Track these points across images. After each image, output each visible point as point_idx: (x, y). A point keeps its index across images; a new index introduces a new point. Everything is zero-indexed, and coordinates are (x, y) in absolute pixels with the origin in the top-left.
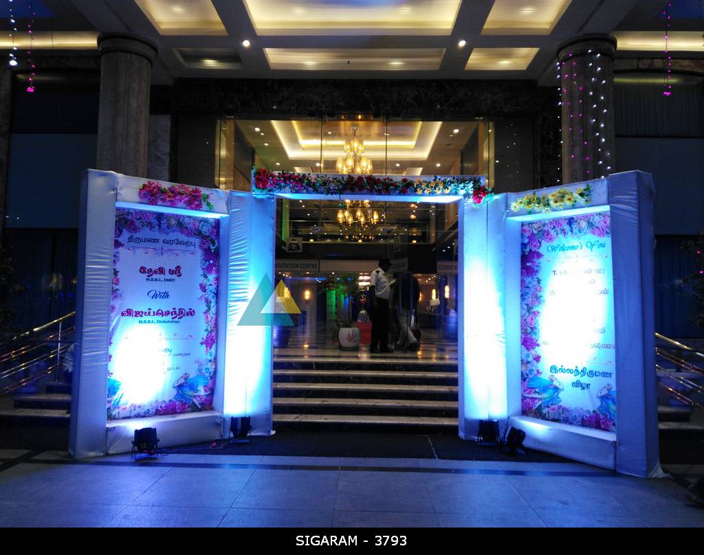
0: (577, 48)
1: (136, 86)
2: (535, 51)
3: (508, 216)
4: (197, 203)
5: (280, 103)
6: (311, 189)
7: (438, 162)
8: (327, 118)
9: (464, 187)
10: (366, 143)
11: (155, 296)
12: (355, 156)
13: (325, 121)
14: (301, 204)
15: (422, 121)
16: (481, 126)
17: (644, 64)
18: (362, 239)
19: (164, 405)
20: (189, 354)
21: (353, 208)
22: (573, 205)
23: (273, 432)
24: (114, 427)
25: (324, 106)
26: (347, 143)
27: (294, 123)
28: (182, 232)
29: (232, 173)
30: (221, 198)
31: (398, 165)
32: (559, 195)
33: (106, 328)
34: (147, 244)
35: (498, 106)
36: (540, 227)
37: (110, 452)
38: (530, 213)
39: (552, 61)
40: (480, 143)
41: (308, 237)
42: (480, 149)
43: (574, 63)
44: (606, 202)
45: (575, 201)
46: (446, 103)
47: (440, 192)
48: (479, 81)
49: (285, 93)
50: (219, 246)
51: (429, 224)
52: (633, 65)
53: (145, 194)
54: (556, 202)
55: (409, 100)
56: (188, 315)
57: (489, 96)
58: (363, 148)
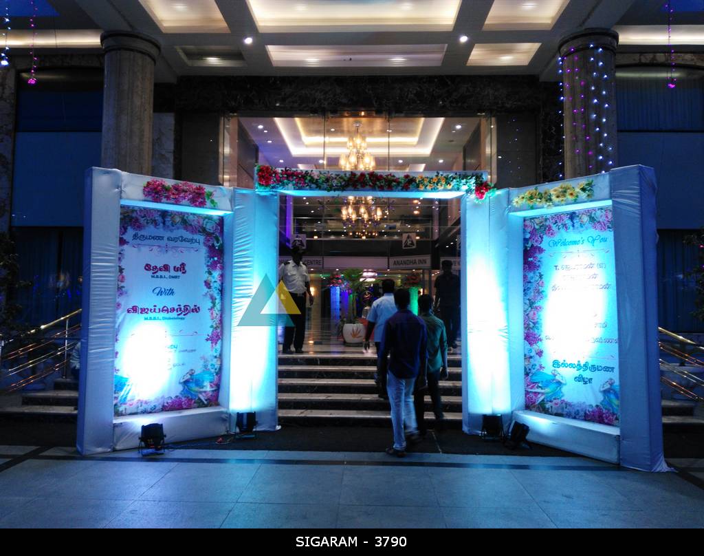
0: (579, 43)
1: (139, 83)
2: (536, 46)
3: (510, 211)
4: (200, 200)
5: (283, 100)
6: (313, 186)
7: (441, 158)
8: (330, 115)
9: (467, 182)
10: (369, 140)
11: (160, 293)
12: (358, 152)
13: (328, 118)
14: (305, 201)
15: (425, 117)
16: (484, 121)
17: (647, 58)
18: (366, 235)
19: (169, 401)
20: (195, 350)
21: (356, 206)
22: (575, 200)
23: (278, 428)
24: (121, 424)
25: (326, 103)
26: (350, 140)
27: (298, 120)
28: (186, 229)
29: (236, 170)
30: (225, 196)
31: (401, 161)
32: (560, 190)
33: (112, 325)
34: (152, 242)
35: (500, 102)
36: (541, 222)
37: (118, 448)
38: (532, 208)
39: (554, 56)
40: (482, 140)
41: (312, 234)
42: (482, 144)
43: (576, 58)
44: (608, 197)
45: (577, 196)
46: (448, 99)
47: (442, 188)
48: (481, 77)
49: (287, 90)
50: (223, 243)
51: (432, 220)
52: (634, 60)
53: (149, 192)
54: (558, 197)
55: (411, 96)
56: (193, 311)
57: (491, 92)
58: (366, 145)
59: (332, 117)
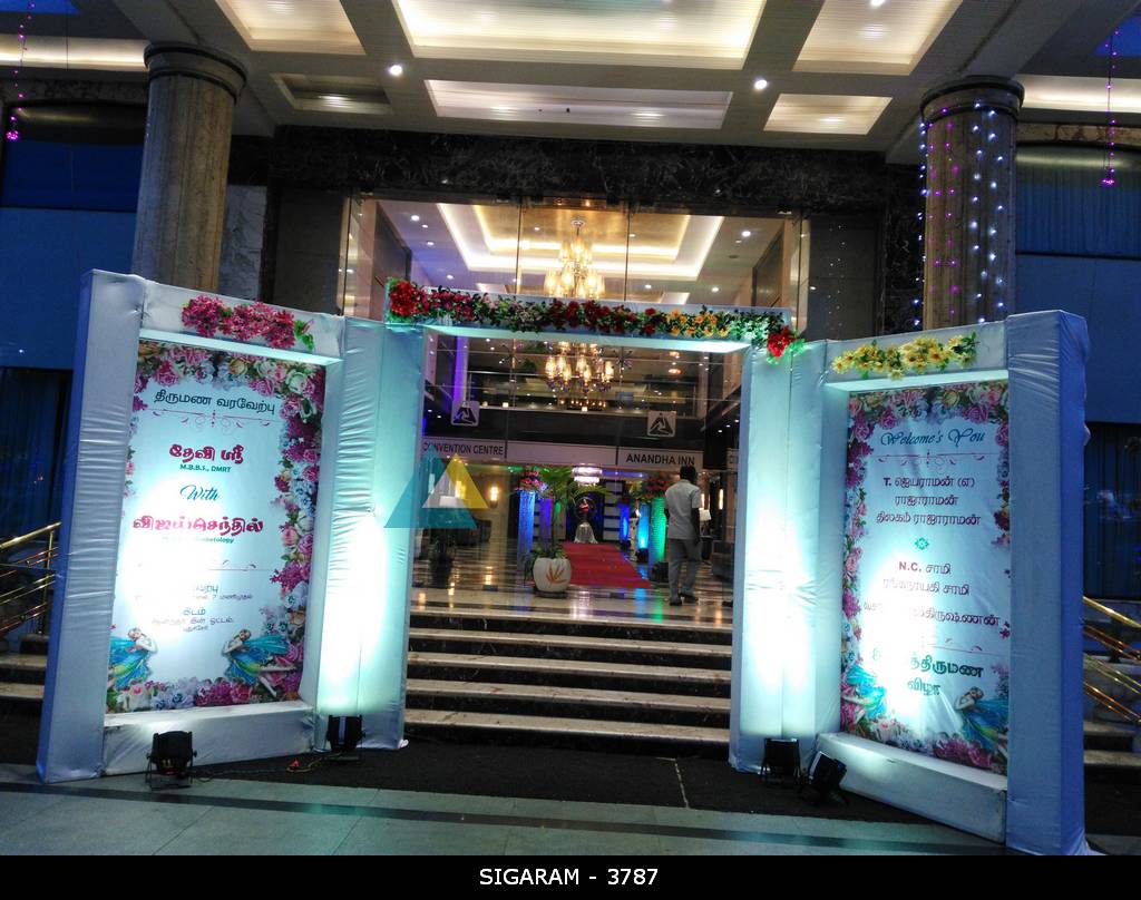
0: (954, 100)
1: (205, 133)
2: (884, 102)
3: (827, 380)
4: (284, 336)
5: (452, 175)
6: (487, 320)
7: (715, 284)
8: (530, 203)
9: (753, 327)
10: (598, 248)
11: (194, 495)
12: (577, 268)
13: (527, 207)
14: (489, 345)
15: (691, 214)
16: (788, 225)
17: (1066, 133)
18: (588, 406)
19: (207, 688)
20: (249, 597)
21: (572, 357)
22: (943, 367)
23: (403, 743)
24: (119, 727)
25: (525, 182)
26: (564, 246)
27: (478, 209)
28: (253, 386)
29: (369, 289)
30: (328, 330)
31: (648, 287)
32: (917, 348)
33: (112, 550)
34: (190, 406)
35: (818, 194)
36: (878, 401)
37: (110, 771)
38: (866, 377)
39: (912, 121)
40: (784, 257)
41: (498, 400)
42: (784, 266)
43: (950, 125)
44: (1002, 364)
45: (947, 360)
46: (729, 184)
47: (711, 334)
48: (787, 151)
49: (461, 157)
50: (320, 414)
51: (697, 386)
52: (1046, 134)
53: (192, 318)
54: (912, 360)
55: (668, 177)
56: (249, 528)
57: (803, 176)
58: (590, 255)
59: (534, 207)
